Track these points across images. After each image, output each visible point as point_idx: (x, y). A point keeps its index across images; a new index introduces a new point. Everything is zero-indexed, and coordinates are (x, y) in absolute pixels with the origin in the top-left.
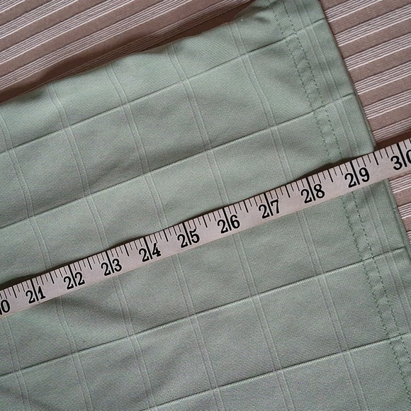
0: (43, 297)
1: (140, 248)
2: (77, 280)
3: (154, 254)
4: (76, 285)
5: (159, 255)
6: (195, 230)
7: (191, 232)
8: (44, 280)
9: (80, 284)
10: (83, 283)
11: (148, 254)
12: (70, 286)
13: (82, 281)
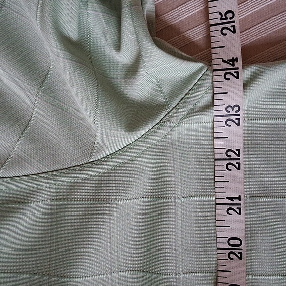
0: (239, 198)
1: (222, 78)
2: (234, 156)
3: (233, 65)
4: (239, 159)
5: (236, 60)
6: (221, 14)
7: (221, 19)
8: (221, 190)
9: (239, 155)
10: (239, 151)
11: (232, 71)
12: (237, 165)
13: (237, 152)
